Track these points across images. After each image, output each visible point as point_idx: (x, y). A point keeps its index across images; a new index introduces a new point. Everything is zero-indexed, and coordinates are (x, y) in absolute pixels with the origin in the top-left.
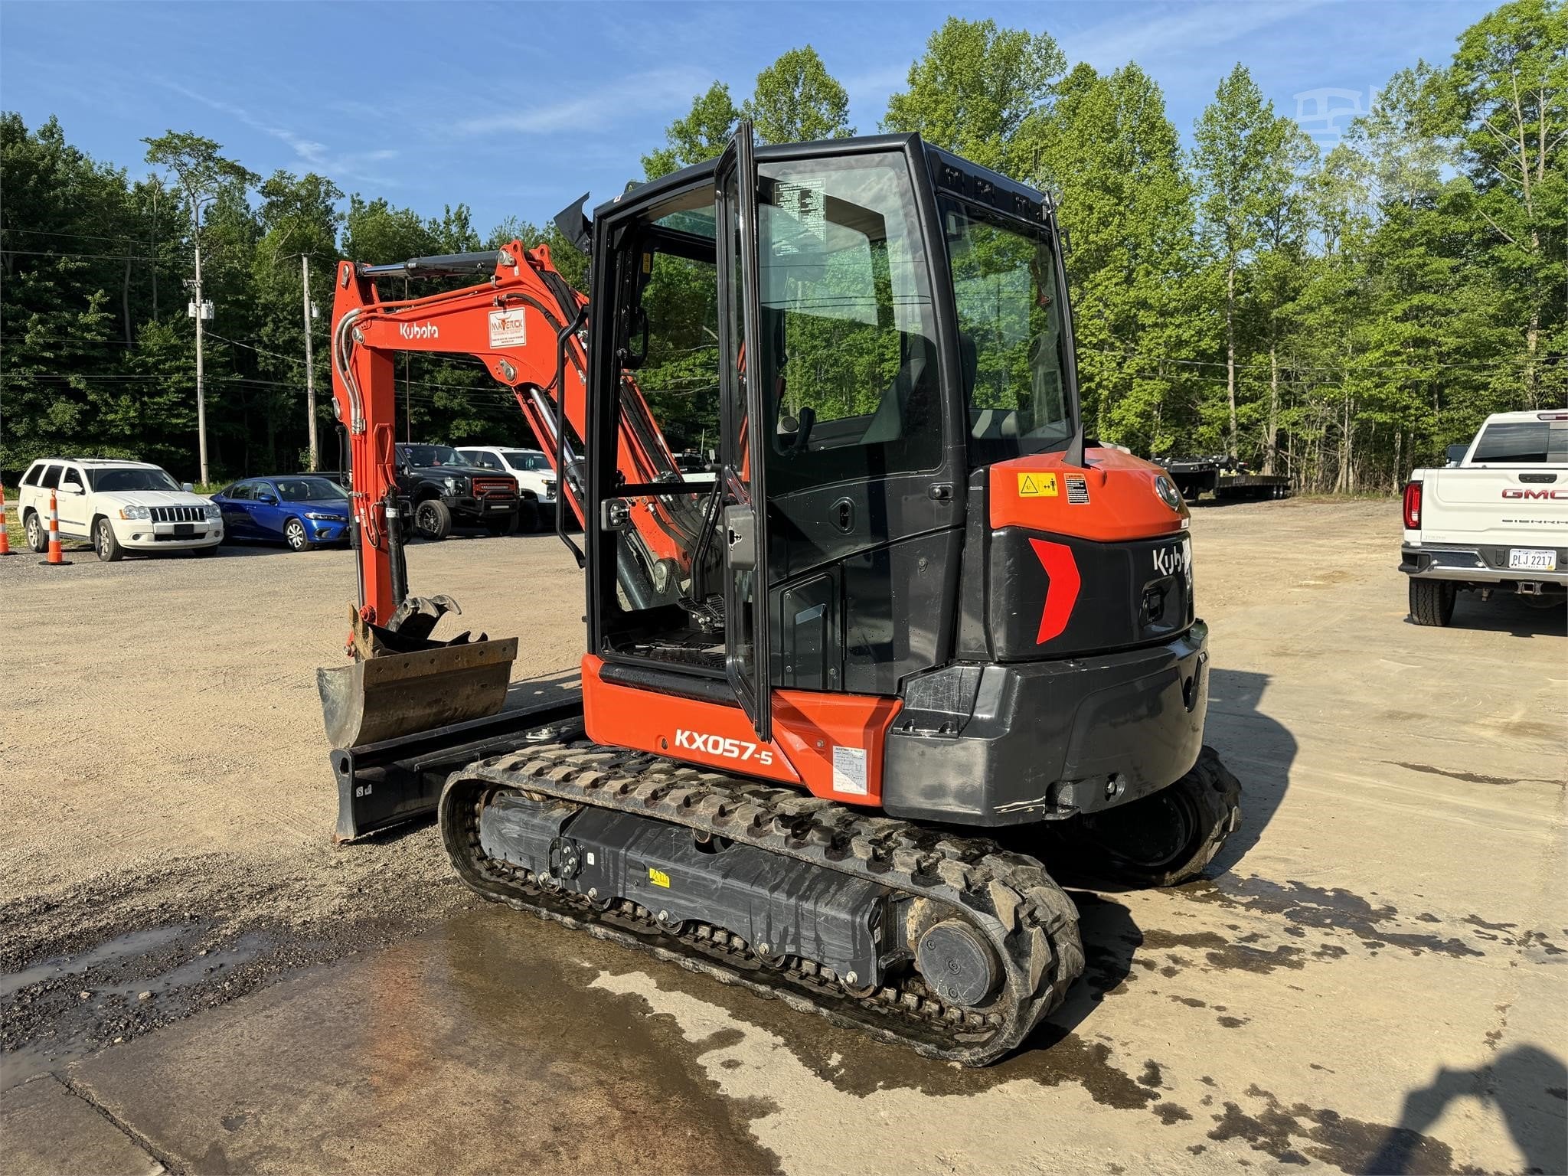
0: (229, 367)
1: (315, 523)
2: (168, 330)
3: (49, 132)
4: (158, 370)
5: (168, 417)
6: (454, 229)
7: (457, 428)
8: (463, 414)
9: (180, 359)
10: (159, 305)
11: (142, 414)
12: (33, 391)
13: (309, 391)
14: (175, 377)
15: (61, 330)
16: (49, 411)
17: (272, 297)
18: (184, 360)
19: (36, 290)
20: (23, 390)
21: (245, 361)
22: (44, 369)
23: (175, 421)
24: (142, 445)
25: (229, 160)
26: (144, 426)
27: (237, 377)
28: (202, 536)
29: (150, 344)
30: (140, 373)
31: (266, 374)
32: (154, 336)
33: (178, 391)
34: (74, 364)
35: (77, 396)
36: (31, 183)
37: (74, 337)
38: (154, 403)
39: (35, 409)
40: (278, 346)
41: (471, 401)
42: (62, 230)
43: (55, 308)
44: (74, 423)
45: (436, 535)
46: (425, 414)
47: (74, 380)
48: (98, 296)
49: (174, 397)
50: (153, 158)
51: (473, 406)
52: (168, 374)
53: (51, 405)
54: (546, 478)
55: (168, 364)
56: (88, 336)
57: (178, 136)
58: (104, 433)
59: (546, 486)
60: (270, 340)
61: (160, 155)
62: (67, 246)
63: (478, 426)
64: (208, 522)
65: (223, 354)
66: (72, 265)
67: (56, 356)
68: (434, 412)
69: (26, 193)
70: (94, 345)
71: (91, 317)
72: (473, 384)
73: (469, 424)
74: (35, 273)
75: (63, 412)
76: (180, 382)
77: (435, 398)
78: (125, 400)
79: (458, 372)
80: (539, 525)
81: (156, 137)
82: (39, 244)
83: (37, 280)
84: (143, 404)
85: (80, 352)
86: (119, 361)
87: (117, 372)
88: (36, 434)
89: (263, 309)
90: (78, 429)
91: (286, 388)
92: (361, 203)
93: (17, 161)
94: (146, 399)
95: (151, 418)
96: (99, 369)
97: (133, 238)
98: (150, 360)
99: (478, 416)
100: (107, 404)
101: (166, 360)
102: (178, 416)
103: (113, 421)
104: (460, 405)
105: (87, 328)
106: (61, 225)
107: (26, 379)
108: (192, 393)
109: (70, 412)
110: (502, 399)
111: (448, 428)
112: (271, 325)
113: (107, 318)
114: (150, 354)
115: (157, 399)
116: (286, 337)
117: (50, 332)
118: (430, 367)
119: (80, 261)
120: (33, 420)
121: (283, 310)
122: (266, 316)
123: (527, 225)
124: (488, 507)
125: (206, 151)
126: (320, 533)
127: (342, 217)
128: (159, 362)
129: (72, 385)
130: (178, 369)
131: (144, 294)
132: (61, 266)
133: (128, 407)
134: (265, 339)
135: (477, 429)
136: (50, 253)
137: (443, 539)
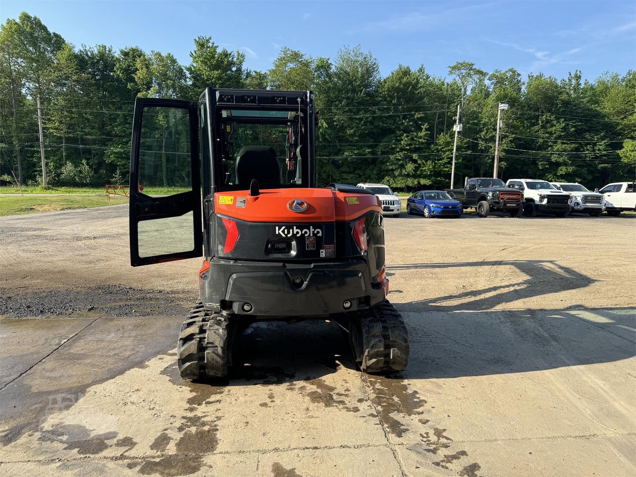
0: (468, 148)
1: (432, 208)
2: (447, 136)
3: (421, 70)
4: (442, 151)
5: (443, 168)
6: (574, 82)
7: (561, 170)
8: (565, 164)
9: (449, 147)
10: (446, 127)
11: (434, 167)
12: (403, 160)
13: (496, 157)
14: (447, 153)
15: (412, 139)
16: (406, 167)
17: (486, 120)
18: (451, 147)
19: (407, 126)
20: (399, 160)
21: (473, 146)
22: (406, 152)
23: (445, 169)
24: (433, 178)
25: (477, 69)
26: (435, 171)
27: (469, 152)
28: (393, 210)
29: (440, 142)
30: (436, 152)
31: (482, 151)
32: (442, 139)
33: (447, 158)
34: (416, 150)
35: (415, 161)
36: (410, 89)
37: (416, 141)
38: (439, 163)
39: (402, 166)
40: (487, 139)
41: (570, 158)
42: (418, 104)
43: (413, 131)
44: (412, 171)
45: (483, 215)
46: (546, 164)
47: (415, 156)
48: (425, 126)
49: (446, 160)
50: (451, 73)
51: (570, 160)
52: (445, 152)
53: (407, 165)
54: (540, 193)
55: (445, 149)
56: (420, 140)
57: (460, 63)
58: (422, 174)
59: (539, 197)
60: (484, 137)
61: (453, 72)
62: (418, 110)
63: (571, 169)
64: (395, 206)
65: (465, 144)
66: (419, 116)
67: (410, 148)
68: (551, 163)
69: (408, 92)
70: (422, 143)
71: (422, 134)
72: (572, 151)
73: (567, 169)
74: (407, 120)
75: (410, 167)
76: (449, 155)
77: (552, 157)
78: (429, 162)
79: (564, 146)
80: (535, 213)
81: (452, 65)
82: (410, 110)
83: (408, 122)
84: (435, 163)
85: (417, 146)
86: (429, 148)
87: (428, 153)
88: (402, 175)
89: (483, 125)
90: (414, 173)
91: (489, 156)
92: (532, 76)
93: (406, 82)
94: (436, 162)
95: (437, 168)
96: (423, 152)
97: (440, 103)
98: (440, 147)
99: (572, 165)
100: (424, 164)
101: (445, 147)
102: (447, 168)
103: (425, 170)
104: (564, 160)
105: (421, 138)
106: (417, 102)
107: (400, 156)
108: (451, 159)
109: (412, 167)
110: (586, 156)
111: (557, 170)
112: (485, 131)
113: (428, 133)
114: (440, 145)
115: (441, 162)
116: (491, 135)
117: (410, 140)
118: (552, 144)
119: (422, 114)
120: (401, 170)
121: (491, 124)
122: (484, 128)
123: (614, 74)
124: (505, 204)
125: (470, 67)
126: (433, 212)
127: (524, 84)
128: (443, 148)
129: (414, 158)
130: (449, 150)
131: (442, 123)
132: (416, 117)
133: (430, 165)
134: (482, 137)
135: (570, 171)
136: (413, 113)
137: (486, 217)
